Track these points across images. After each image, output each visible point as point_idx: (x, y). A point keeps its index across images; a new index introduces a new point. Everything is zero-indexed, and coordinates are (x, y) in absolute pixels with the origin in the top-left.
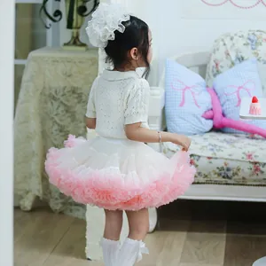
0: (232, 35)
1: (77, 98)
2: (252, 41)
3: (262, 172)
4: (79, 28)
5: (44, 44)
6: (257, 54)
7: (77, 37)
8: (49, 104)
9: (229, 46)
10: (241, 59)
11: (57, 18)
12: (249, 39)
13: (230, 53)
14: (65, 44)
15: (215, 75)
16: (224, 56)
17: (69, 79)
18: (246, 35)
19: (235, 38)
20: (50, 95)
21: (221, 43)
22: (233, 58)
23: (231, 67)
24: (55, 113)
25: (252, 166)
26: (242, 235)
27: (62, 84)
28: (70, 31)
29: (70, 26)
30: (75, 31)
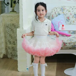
0: (56, 8)
2: (62, 9)
3: (66, 45)
4: (14, 7)
5: (5, 12)
6: (63, 13)
7: (14, 10)
8: (7, 28)
9: (56, 11)
10: (59, 14)
11: (8, 5)
12: (61, 9)
13: (56, 13)
14: (10, 12)
15: (52, 19)
16: (55, 13)
18: (60, 8)
19: (58, 8)
20: (7, 26)
21: (54, 10)
22: (57, 14)
23: (56, 17)
24: (8, 31)
25: (63, 44)
26: (61, 63)
27: (10, 23)
28: (11, 8)
29: (11, 7)
30: (13, 8)
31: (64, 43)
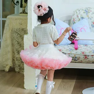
0: (79, 9)
1: (24, 32)
2: (86, 11)
4: (25, 7)
6: (88, 16)
7: (25, 11)
8: (14, 34)
9: (78, 13)
10: (83, 18)
11: (17, 4)
12: (85, 11)
13: (79, 16)
14: (20, 13)
15: (73, 24)
16: (77, 16)
17: (21, 25)
18: (84, 9)
19: (81, 10)
21: (76, 12)
22: (80, 18)
23: (79, 21)
29: (21, 6)
30: (24, 8)
31: (85, 55)
